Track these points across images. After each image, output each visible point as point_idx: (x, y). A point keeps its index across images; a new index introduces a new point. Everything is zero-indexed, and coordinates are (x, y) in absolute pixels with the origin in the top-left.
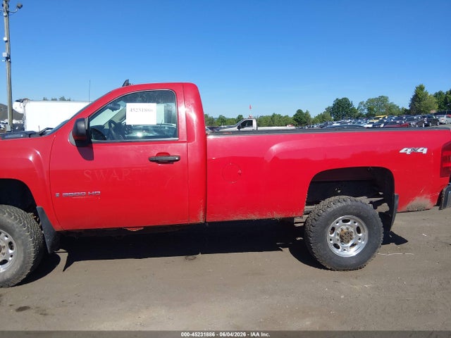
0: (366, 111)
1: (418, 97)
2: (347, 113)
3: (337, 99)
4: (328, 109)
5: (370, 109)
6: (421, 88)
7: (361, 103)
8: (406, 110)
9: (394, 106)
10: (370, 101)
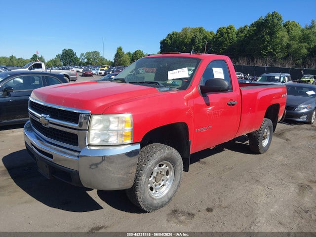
0: (85, 60)
1: (119, 55)
2: (72, 60)
3: (65, 49)
4: (58, 56)
5: (88, 59)
6: (120, 49)
7: (82, 54)
8: (112, 62)
9: (104, 59)
10: (88, 53)
